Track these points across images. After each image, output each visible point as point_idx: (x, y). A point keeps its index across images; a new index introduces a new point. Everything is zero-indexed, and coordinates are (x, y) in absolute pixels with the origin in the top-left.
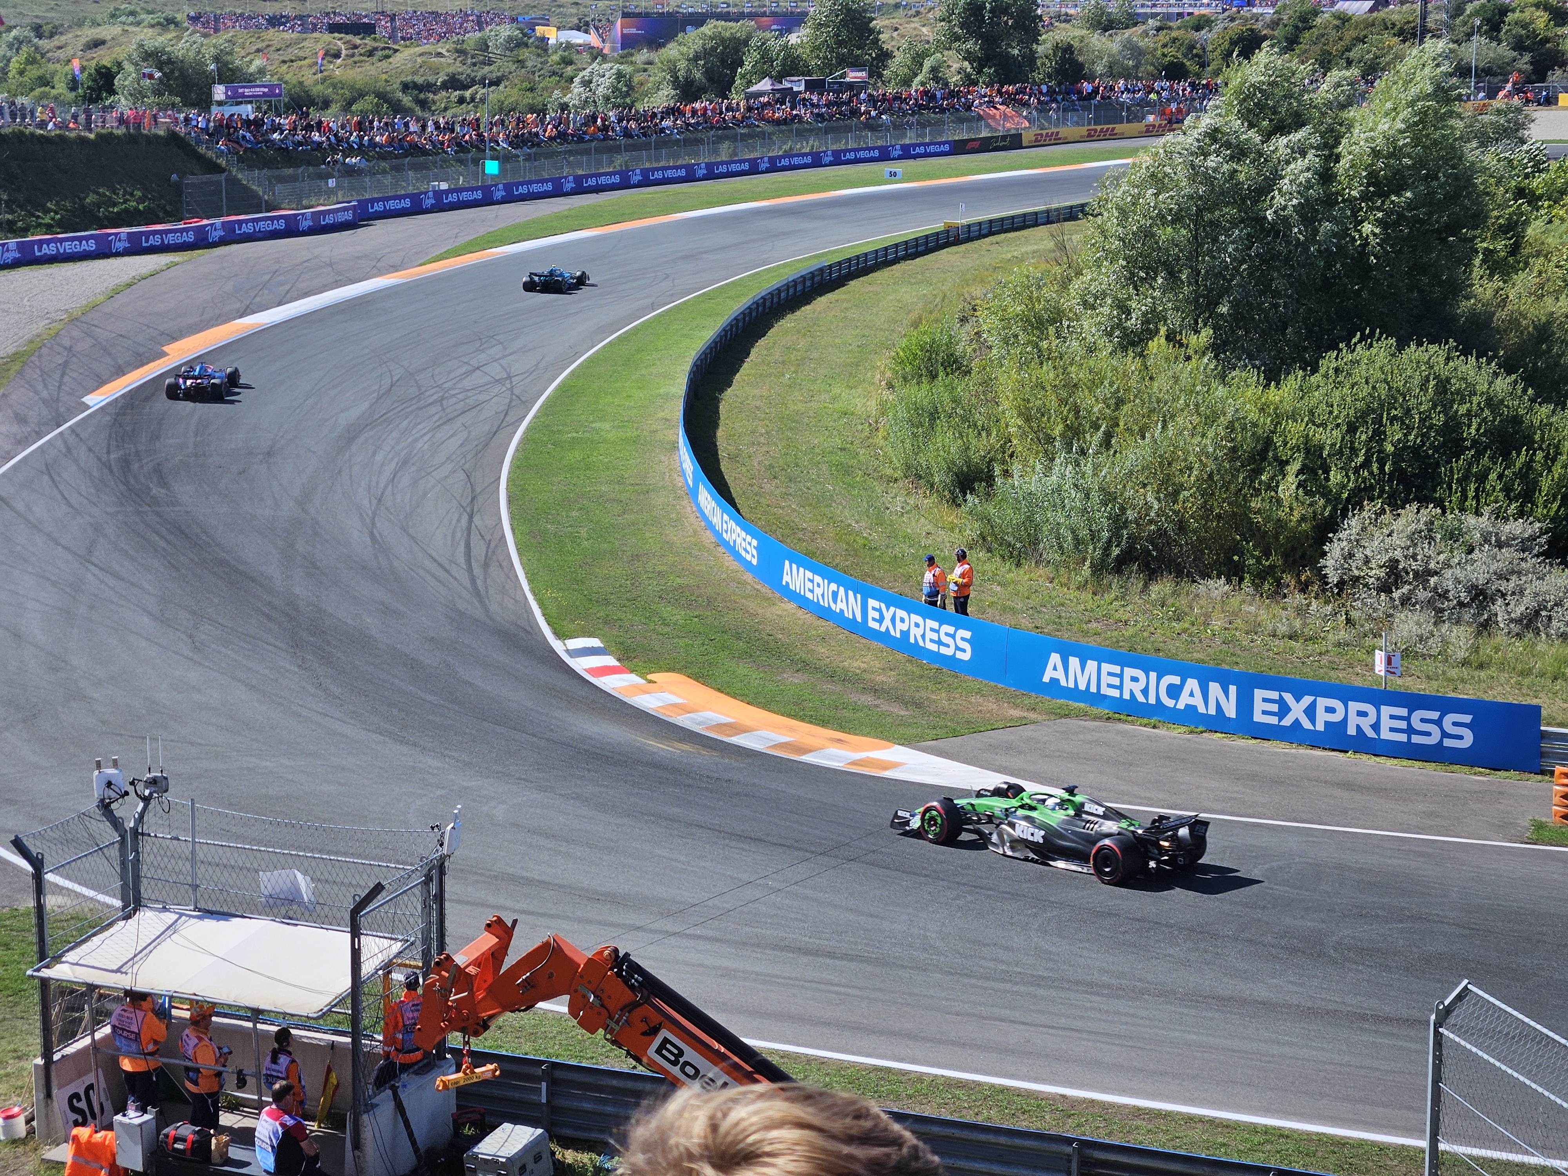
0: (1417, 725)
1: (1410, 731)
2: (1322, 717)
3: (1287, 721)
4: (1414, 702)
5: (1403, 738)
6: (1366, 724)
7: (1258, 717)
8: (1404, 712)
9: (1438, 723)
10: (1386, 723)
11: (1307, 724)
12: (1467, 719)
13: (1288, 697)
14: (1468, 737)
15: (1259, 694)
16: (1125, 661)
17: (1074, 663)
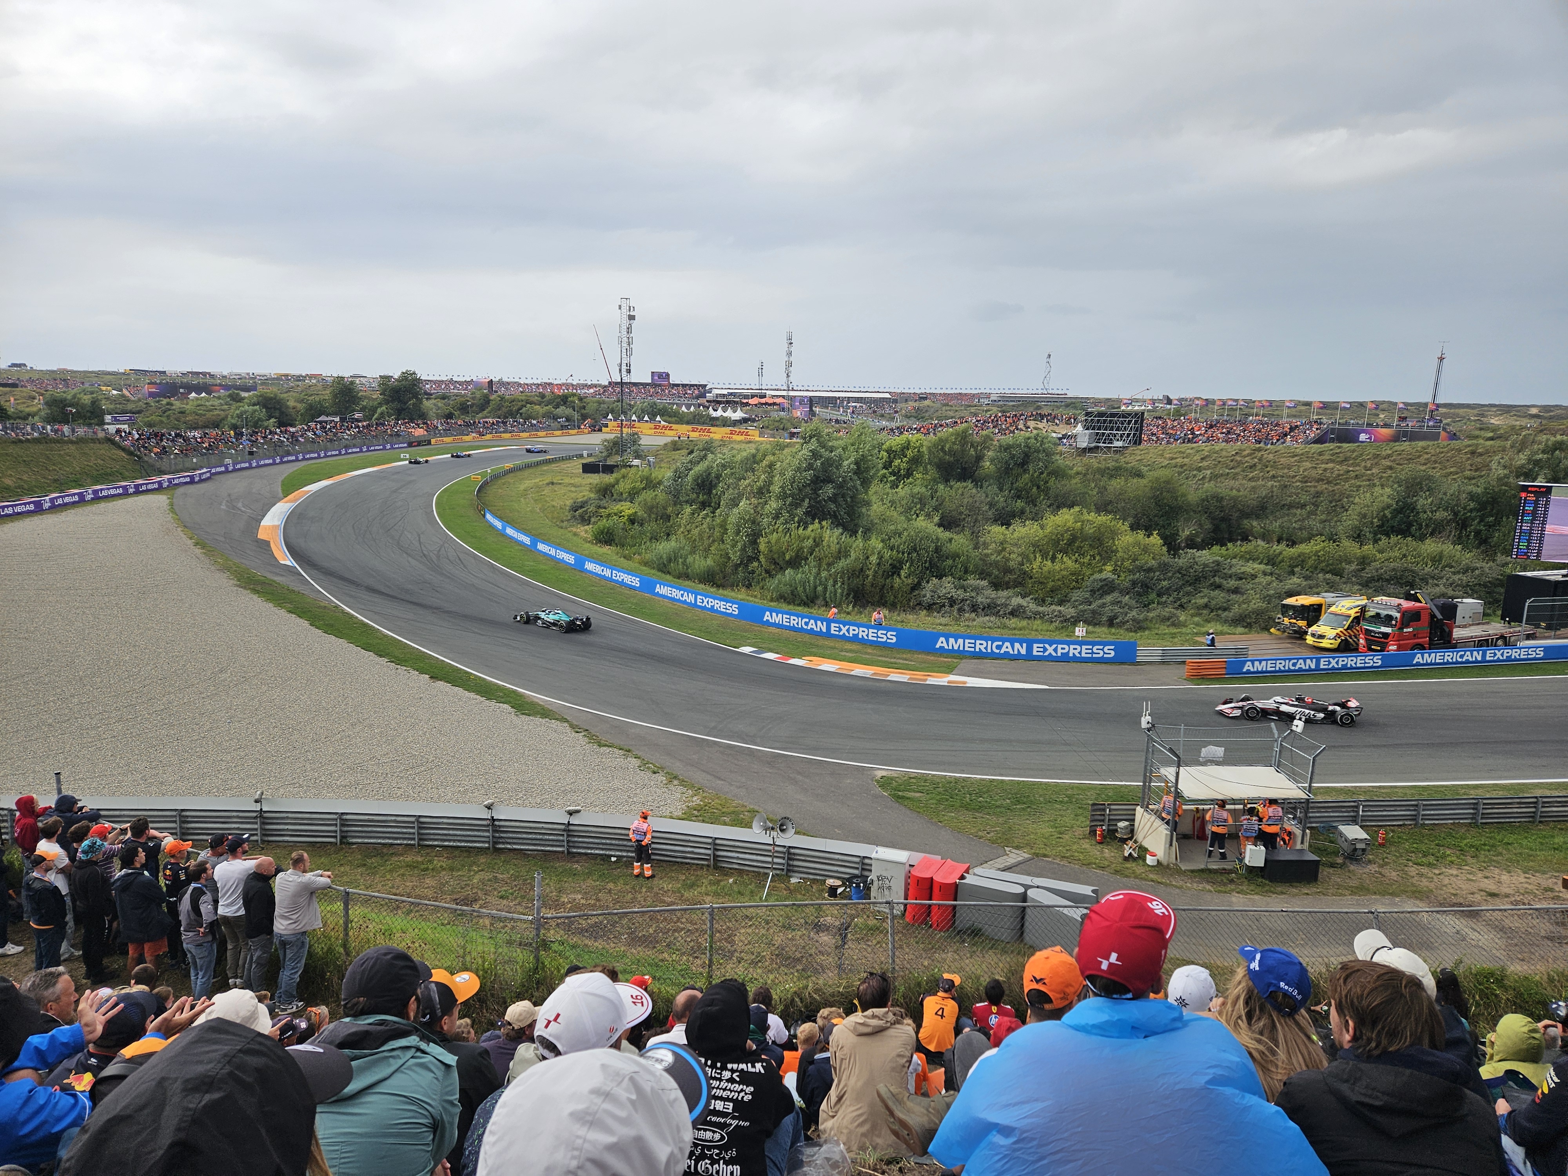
0: (1095, 650)
1: (1093, 653)
2: (1060, 652)
3: (1046, 654)
4: (1094, 644)
5: (1090, 655)
6: (1076, 652)
7: (1035, 653)
8: (1090, 647)
9: (1102, 650)
10: (1084, 651)
11: (1054, 654)
12: (1113, 647)
13: (1047, 646)
14: (1113, 653)
15: (1035, 645)
16: (976, 638)
17: (952, 640)
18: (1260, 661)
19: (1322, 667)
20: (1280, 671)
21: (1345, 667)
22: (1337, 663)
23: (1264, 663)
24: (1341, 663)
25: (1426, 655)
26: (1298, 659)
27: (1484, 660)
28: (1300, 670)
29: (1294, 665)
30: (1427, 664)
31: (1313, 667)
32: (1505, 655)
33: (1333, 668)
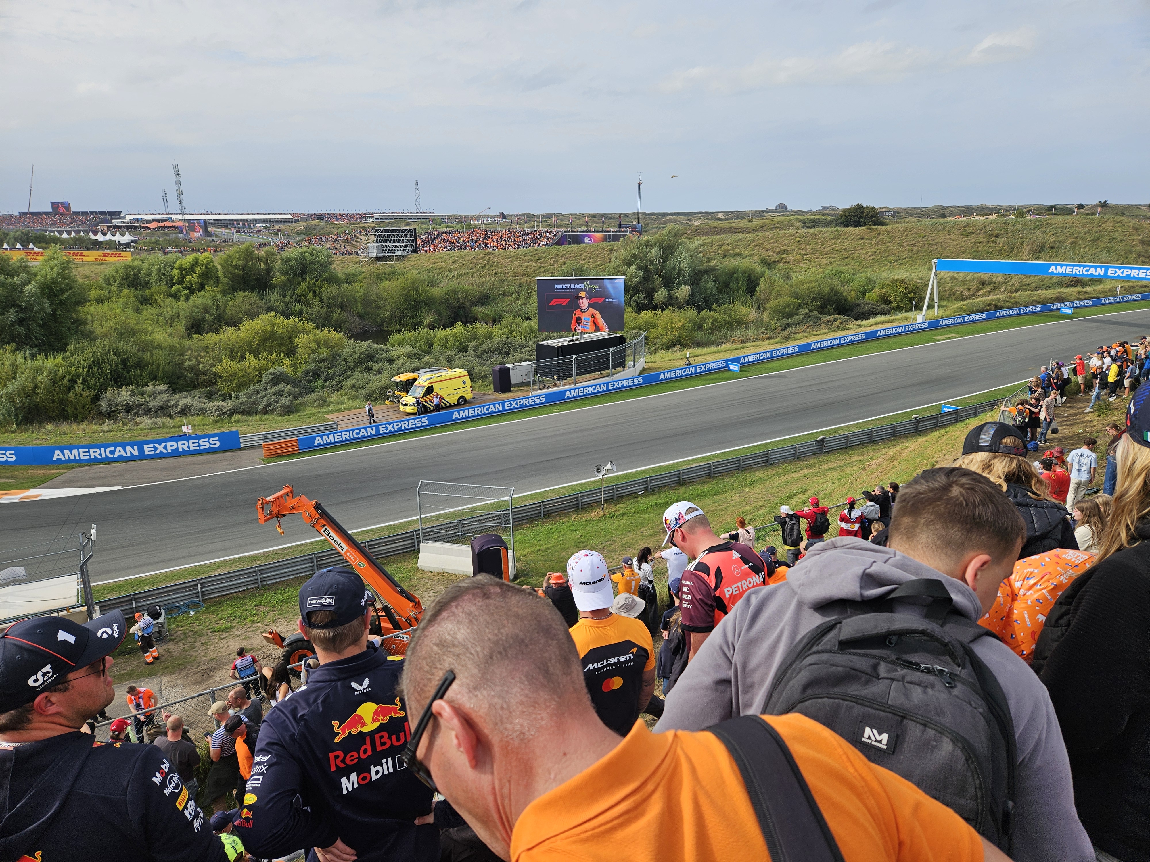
0: (202, 443)
1: (200, 446)
2: (169, 448)
3: (158, 452)
4: (199, 438)
5: (198, 448)
6: (185, 447)
7: (147, 453)
8: (197, 441)
9: (208, 441)
10: (191, 445)
11: (165, 451)
12: (217, 438)
13: (157, 445)
14: (218, 444)
15: (145, 446)
16: (89, 447)
17: (67, 452)
18: (328, 436)
19: (381, 432)
20: (346, 440)
21: (400, 429)
22: (393, 427)
23: (331, 436)
24: (396, 427)
25: (461, 412)
26: (360, 429)
27: (504, 410)
28: (364, 437)
29: (358, 434)
30: (463, 418)
31: (374, 433)
32: (519, 404)
33: (391, 432)
